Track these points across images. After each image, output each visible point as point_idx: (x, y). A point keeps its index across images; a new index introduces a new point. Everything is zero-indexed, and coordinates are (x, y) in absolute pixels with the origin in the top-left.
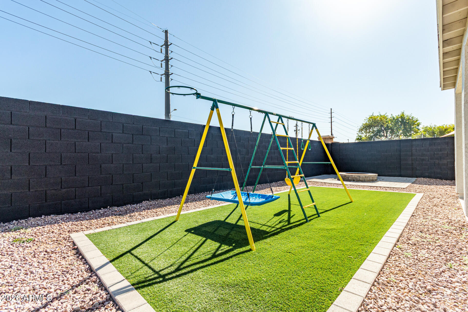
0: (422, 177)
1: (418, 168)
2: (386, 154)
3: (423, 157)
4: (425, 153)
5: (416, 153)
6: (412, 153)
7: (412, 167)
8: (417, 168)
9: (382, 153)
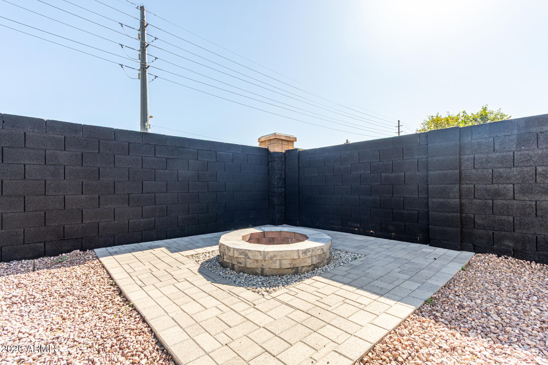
0: (493, 251)
1: (479, 221)
2: (391, 175)
3: (496, 186)
4: (501, 170)
5: (473, 171)
6: (460, 173)
7: (461, 217)
8: (476, 220)
9: (383, 174)
